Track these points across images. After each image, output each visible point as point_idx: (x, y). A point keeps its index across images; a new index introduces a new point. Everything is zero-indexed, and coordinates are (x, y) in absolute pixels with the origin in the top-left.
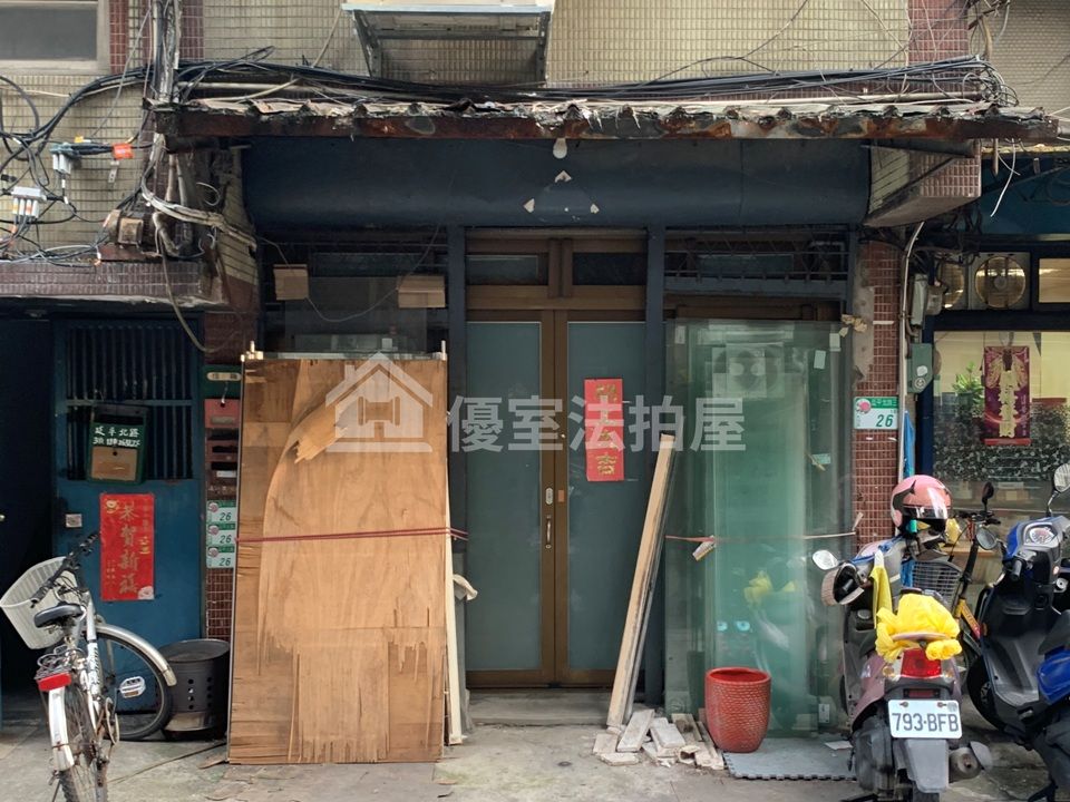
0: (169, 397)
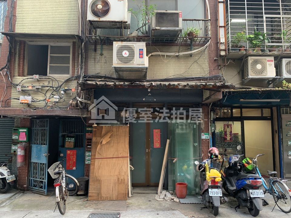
0: (80, 133)
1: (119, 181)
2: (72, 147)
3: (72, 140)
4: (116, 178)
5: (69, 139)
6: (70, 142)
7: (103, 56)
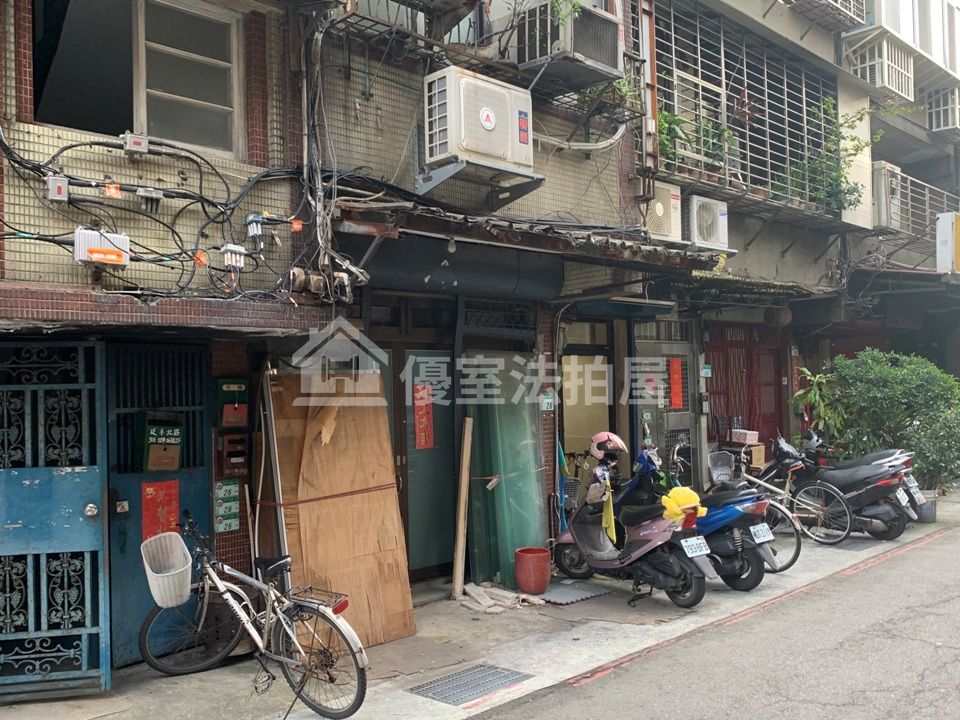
0: (187, 404)
1: (384, 572)
2: (176, 466)
3: (174, 436)
4: (372, 564)
5: (162, 432)
6: (167, 447)
7: (373, 105)
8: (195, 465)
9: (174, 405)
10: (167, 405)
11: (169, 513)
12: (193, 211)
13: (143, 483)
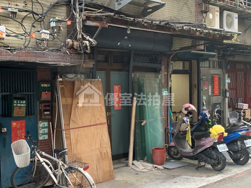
1: (102, 155)
2: (24, 115)
3: (23, 104)
4: (98, 152)
5: (19, 102)
6: (21, 107)
8: (31, 114)
9: (23, 92)
10: (21, 92)
11: (22, 133)
12: (29, 17)
13: (12, 121)
